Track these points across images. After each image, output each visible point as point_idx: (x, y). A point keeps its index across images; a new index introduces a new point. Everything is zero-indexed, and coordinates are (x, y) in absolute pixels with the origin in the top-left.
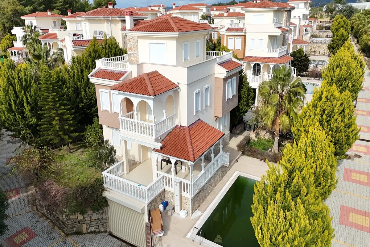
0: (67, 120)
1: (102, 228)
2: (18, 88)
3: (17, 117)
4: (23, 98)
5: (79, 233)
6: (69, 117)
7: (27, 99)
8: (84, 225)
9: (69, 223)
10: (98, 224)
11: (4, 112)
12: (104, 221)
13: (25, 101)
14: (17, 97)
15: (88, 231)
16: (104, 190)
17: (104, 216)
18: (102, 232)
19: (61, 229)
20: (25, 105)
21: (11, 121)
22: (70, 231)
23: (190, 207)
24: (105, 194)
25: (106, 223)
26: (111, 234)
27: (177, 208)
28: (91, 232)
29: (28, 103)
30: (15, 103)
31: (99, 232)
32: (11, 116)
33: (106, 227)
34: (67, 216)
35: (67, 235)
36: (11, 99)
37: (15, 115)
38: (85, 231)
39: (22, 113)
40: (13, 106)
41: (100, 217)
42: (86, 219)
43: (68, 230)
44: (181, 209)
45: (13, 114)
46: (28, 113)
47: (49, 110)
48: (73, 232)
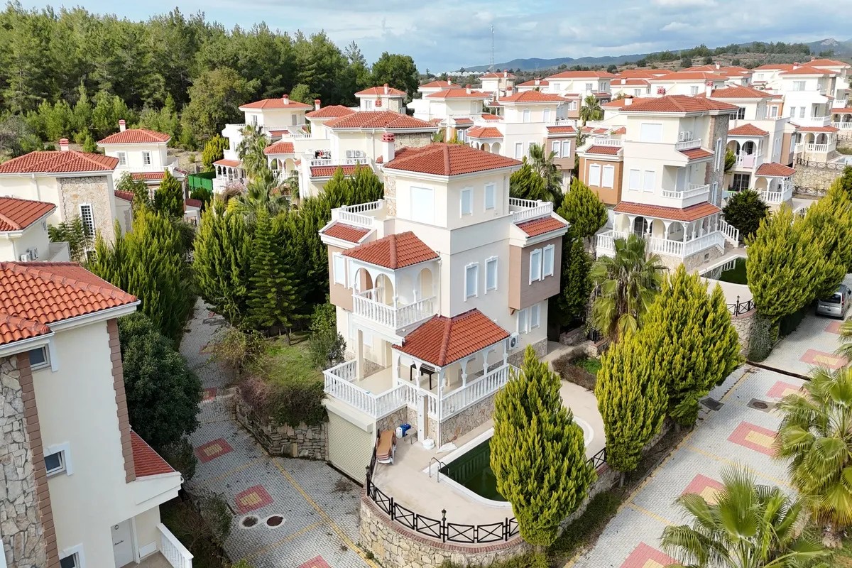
0: (287, 293)
1: (319, 454)
2: (225, 242)
3: (221, 284)
4: (230, 257)
5: (287, 455)
6: (291, 290)
7: (236, 259)
8: (295, 446)
9: (275, 438)
10: (314, 447)
11: (205, 276)
12: (322, 444)
13: (233, 262)
14: (224, 255)
15: (300, 455)
16: (323, 396)
17: (322, 437)
18: (318, 460)
19: (265, 447)
20: (233, 267)
21: (212, 289)
22: (275, 450)
23: (438, 434)
24: (325, 402)
25: (324, 446)
26: (330, 465)
27: (421, 435)
28: (303, 458)
29: (237, 264)
30: (220, 263)
31: (315, 459)
32: (213, 282)
33: (324, 453)
34: (273, 428)
35: (272, 455)
36: (216, 257)
37: (218, 281)
38: (295, 454)
39: (228, 278)
40: (217, 268)
41: (317, 436)
42: (298, 436)
43: (273, 448)
44: (425, 438)
45: (216, 279)
46: (235, 279)
47: (264, 277)
48: (279, 452)
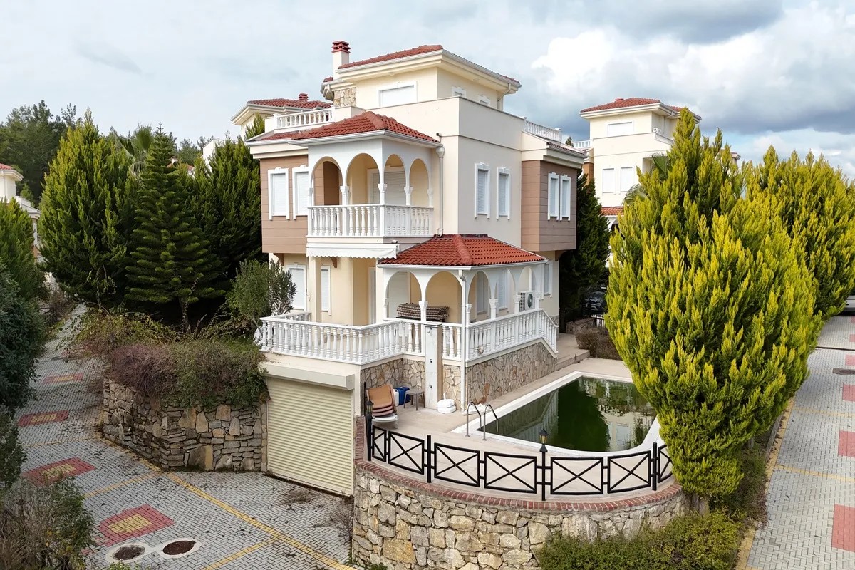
0: (191, 256)
1: (250, 461)
2: (98, 176)
3: (86, 240)
4: (105, 196)
5: (194, 467)
6: (199, 249)
7: (114, 201)
8: (209, 449)
9: (176, 438)
10: (241, 450)
11: (59, 227)
12: (255, 443)
13: (108, 206)
14: (93, 196)
15: (217, 466)
16: (262, 357)
17: (257, 430)
18: (249, 471)
19: (154, 460)
20: (107, 213)
21: (71, 250)
22: (174, 461)
23: (462, 389)
24: (263, 365)
25: (260, 447)
26: (270, 475)
27: (431, 395)
28: (224, 469)
29: (113, 208)
30: (86, 209)
31: (243, 470)
32: (73, 237)
33: (260, 458)
34: (172, 420)
35: (166, 470)
36: (79, 199)
37: (81, 238)
38: (209, 464)
39: (97, 234)
40: (81, 214)
41: (248, 430)
42: (215, 431)
43: (170, 458)
44: (440, 398)
45: (78, 233)
46: (110, 231)
48: (180, 464)
